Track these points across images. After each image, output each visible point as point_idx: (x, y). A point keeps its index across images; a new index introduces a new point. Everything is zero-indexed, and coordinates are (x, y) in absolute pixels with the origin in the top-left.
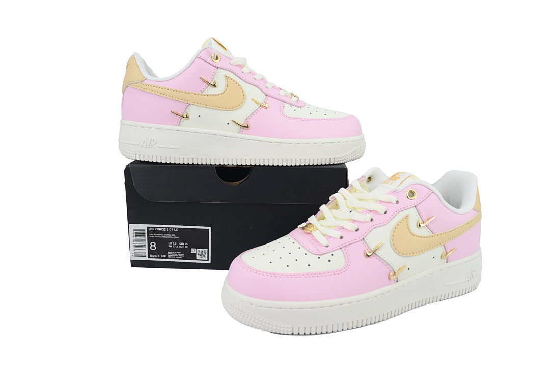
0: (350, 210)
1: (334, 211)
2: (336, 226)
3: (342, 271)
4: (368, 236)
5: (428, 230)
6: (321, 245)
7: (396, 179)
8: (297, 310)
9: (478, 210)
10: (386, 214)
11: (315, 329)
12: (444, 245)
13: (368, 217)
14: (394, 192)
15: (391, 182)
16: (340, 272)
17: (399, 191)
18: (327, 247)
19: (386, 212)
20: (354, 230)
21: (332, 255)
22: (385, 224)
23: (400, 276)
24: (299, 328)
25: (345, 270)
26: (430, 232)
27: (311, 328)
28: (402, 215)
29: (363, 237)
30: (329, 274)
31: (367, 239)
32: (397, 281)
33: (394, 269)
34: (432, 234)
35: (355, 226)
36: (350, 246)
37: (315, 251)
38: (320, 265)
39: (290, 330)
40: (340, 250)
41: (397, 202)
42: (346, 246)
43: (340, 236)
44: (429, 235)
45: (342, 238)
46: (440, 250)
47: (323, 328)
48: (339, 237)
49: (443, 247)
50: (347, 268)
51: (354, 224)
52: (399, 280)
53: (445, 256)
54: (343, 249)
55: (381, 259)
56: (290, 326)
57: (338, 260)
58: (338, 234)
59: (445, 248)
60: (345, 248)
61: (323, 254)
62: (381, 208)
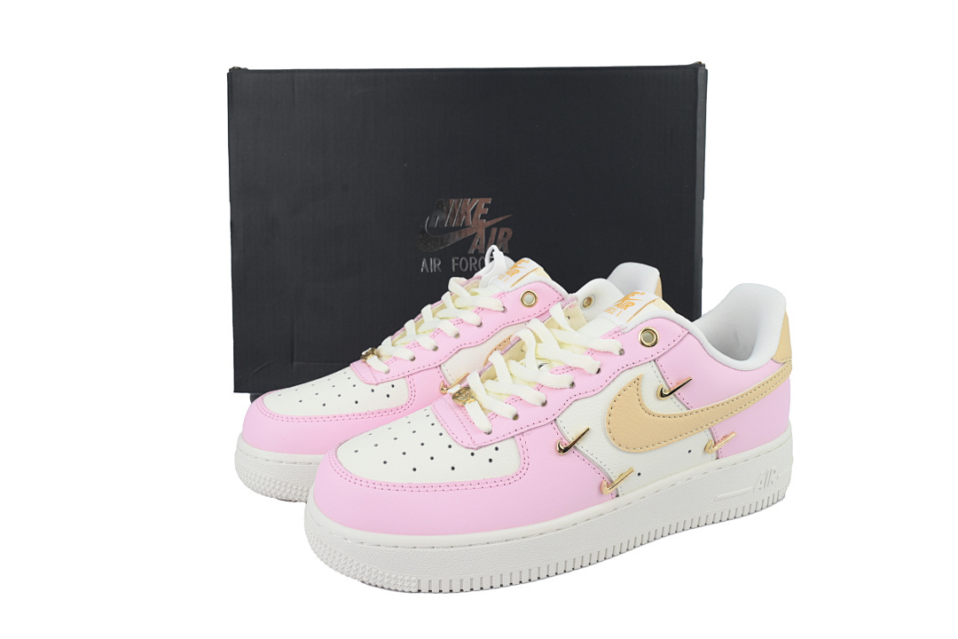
0: (540, 363)
1: (513, 363)
2: (509, 395)
3: (512, 480)
4: (564, 414)
5: (678, 403)
6: (478, 431)
7: (627, 306)
8: (426, 550)
9: (783, 361)
10: (599, 374)
11: (459, 583)
12: (710, 429)
13: (566, 379)
14: (617, 333)
15: (619, 310)
16: (508, 482)
17: (626, 330)
18: (489, 433)
19: (599, 371)
20: (539, 403)
21: (497, 449)
22: (595, 393)
23: (621, 487)
24: (430, 581)
25: (517, 478)
26: (681, 406)
27: (451, 581)
28: (628, 377)
29: (554, 418)
30: (488, 485)
31: (563, 421)
32: (617, 496)
33: (611, 475)
34: (686, 411)
35: (542, 396)
36: (530, 432)
37: (467, 442)
38: (473, 468)
39: (414, 584)
40: (512, 441)
41: (622, 352)
42: (522, 433)
43: (514, 413)
44: (680, 412)
45: (516, 417)
46: (703, 438)
47: (474, 582)
48: (511, 417)
49: (708, 432)
50: (521, 475)
51: (538, 392)
52: (620, 494)
53: (714, 447)
54: (517, 438)
55: (585, 458)
56: (413, 578)
57: (508, 459)
58: (509, 411)
59: (712, 433)
60: (521, 436)
61: (481, 447)
62: (590, 364)
